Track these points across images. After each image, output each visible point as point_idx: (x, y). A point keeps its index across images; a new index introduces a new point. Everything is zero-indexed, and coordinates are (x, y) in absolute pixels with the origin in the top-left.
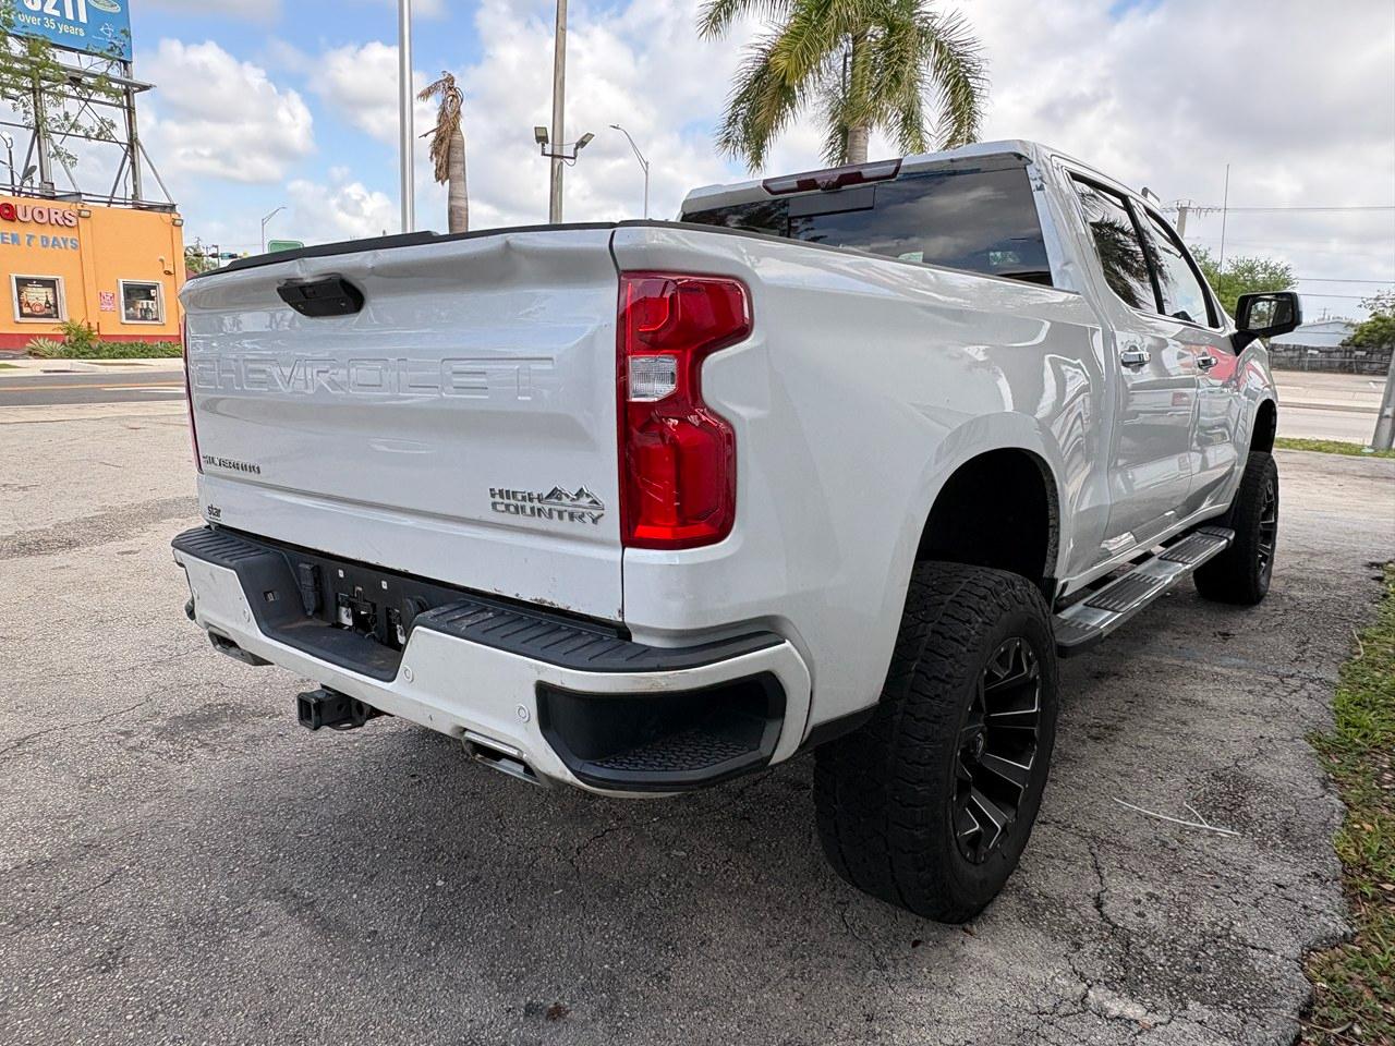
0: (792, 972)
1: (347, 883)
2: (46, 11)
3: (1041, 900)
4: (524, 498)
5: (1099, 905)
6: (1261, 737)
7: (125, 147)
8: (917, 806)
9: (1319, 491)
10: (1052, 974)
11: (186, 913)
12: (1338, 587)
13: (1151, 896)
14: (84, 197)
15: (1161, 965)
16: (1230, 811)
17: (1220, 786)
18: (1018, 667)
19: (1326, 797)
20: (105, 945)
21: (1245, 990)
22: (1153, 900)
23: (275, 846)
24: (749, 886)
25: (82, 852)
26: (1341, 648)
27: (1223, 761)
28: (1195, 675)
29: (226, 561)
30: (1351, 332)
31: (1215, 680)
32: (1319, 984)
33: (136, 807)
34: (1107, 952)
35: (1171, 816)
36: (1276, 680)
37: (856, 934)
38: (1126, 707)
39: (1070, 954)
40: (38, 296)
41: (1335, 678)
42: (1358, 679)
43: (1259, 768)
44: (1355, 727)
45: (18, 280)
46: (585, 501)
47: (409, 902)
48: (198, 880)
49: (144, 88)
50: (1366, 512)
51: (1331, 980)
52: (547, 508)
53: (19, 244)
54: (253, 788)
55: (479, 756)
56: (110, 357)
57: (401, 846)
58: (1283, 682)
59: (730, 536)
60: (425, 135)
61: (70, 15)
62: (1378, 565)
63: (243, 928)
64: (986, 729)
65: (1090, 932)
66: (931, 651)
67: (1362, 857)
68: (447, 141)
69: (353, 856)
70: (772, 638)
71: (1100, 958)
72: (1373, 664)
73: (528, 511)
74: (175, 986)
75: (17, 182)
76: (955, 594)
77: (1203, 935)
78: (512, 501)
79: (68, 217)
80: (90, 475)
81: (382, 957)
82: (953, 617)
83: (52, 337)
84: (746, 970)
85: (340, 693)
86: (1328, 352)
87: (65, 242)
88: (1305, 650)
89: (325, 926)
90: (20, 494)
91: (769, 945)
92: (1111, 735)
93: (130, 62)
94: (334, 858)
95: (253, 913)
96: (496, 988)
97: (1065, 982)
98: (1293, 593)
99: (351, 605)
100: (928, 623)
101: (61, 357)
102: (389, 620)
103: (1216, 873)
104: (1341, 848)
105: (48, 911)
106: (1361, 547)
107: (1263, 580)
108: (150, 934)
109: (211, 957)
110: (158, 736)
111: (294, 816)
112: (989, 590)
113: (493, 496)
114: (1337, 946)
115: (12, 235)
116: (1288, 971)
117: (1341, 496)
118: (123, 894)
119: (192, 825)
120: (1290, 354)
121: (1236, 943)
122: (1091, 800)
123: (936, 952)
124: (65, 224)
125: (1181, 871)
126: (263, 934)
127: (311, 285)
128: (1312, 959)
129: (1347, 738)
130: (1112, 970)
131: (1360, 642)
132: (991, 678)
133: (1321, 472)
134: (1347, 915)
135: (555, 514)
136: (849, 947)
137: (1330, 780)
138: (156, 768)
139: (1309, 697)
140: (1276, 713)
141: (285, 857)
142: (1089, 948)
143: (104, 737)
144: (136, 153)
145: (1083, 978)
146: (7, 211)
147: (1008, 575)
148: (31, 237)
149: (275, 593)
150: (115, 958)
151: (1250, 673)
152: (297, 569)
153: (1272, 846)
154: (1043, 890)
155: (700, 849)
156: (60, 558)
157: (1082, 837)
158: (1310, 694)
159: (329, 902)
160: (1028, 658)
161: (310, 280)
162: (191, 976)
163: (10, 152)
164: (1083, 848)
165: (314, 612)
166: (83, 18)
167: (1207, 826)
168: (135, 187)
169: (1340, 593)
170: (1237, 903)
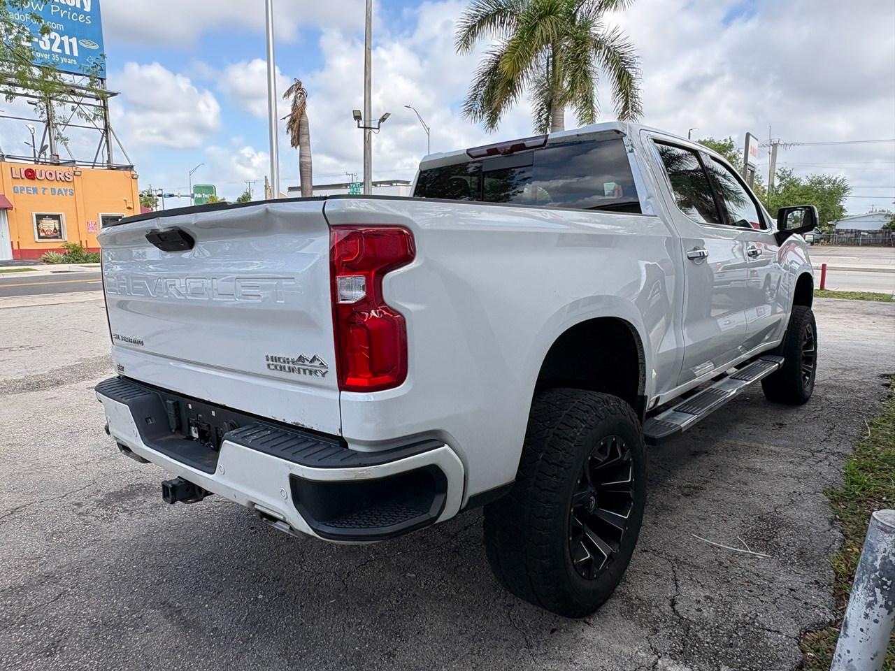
0: (472, 650)
1: (203, 597)
2: (53, 50)
3: (637, 602)
4: (284, 362)
5: (673, 604)
6: (794, 492)
7: (102, 131)
8: (542, 545)
9: (859, 326)
10: (637, 649)
11: (102, 618)
12: (859, 391)
13: (707, 597)
14: (77, 163)
15: (707, 643)
16: (767, 541)
17: (763, 525)
18: (614, 453)
19: (832, 530)
20: (50, 639)
21: (759, 658)
22: (709, 601)
23: (162, 575)
24: (452, 595)
25: (43, 581)
26: (855, 432)
27: (766, 507)
28: (758, 452)
29: (123, 400)
30: (889, 220)
31: (769, 455)
32: (808, 654)
33: (79, 551)
34: (673, 634)
35: (728, 546)
36: (809, 454)
37: (516, 625)
38: (710, 474)
39: (650, 637)
40: (49, 225)
41: (849, 452)
42: (864, 452)
43: (790, 512)
44: (858, 484)
45: (37, 215)
46: (317, 363)
47: (239, 609)
48: (112, 597)
49: (113, 94)
50: (887, 340)
51: (818, 651)
52: (297, 367)
53: (37, 193)
54: (153, 537)
55: (265, 519)
56: (93, 262)
57: (239, 573)
58: (813, 455)
59: (405, 383)
60: (284, 118)
61: (68, 52)
62: (889, 376)
63: (136, 627)
64: (596, 493)
65: (665, 622)
66: (552, 446)
67: (849, 570)
68: (298, 121)
69: (209, 580)
70: (435, 444)
71: (670, 639)
72: (875, 442)
73: (287, 369)
74: (90, 665)
75: (37, 155)
76: (569, 410)
77: (737, 623)
78: (278, 363)
79: (67, 175)
80: (74, 338)
81: (219, 644)
82: (566, 425)
83: (58, 251)
84: (444, 649)
85: (187, 481)
86: (874, 233)
87: (66, 191)
88: (831, 434)
89: (186, 625)
90: (30, 352)
91: (460, 633)
92: (696, 493)
93: (105, 79)
94: (197, 582)
95: (143, 618)
96: (287, 663)
97: (644, 654)
98: (829, 396)
99: (197, 425)
100: (550, 428)
101: (63, 263)
102: (217, 435)
103: (752, 582)
104: (836, 564)
105: (18, 619)
106: (878, 363)
107: (808, 388)
108: (78, 632)
109: (114, 645)
110: (98, 506)
111: (176, 555)
112: (591, 406)
113: (268, 360)
114: (824, 628)
115: (33, 188)
116: (789, 645)
117: (872, 330)
118: (65, 607)
119: (112, 562)
120: (849, 235)
121: (757, 628)
122: (678, 536)
123: (565, 637)
124: (65, 180)
125: (729, 582)
126: (148, 630)
127: (164, 234)
128: (807, 637)
129: (851, 491)
130: (675, 647)
131: (869, 428)
132: (594, 461)
133: (862, 313)
134: (833, 608)
135: (301, 371)
136: (510, 634)
137: (836, 519)
138: (94, 526)
139: (829, 465)
140: (806, 476)
141: (166, 581)
142: (663, 632)
143: (64, 507)
144: (109, 135)
145: (656, 652)
146: (30, 174)
147: (605, 396)
148: (45, 189)
149: (153, 418)
150: (56, 647)
151: (793, 449)
152: (166, 404)
153: (790, 564)
154: (638, 595)
155: (425, 572)
156: (52, 392)
157: (669, 560)
158: (830, 463)
159: (190, 610)
160: (622, 447)
161: (162, 231)
162: (100, 658)
163: (33, 137)
164: (668, 567)
165: (176, 430)
166: (76, 54)
167: (750, 552)
168: (109, 155)
169: (859, 395)
170: (762, 601)
